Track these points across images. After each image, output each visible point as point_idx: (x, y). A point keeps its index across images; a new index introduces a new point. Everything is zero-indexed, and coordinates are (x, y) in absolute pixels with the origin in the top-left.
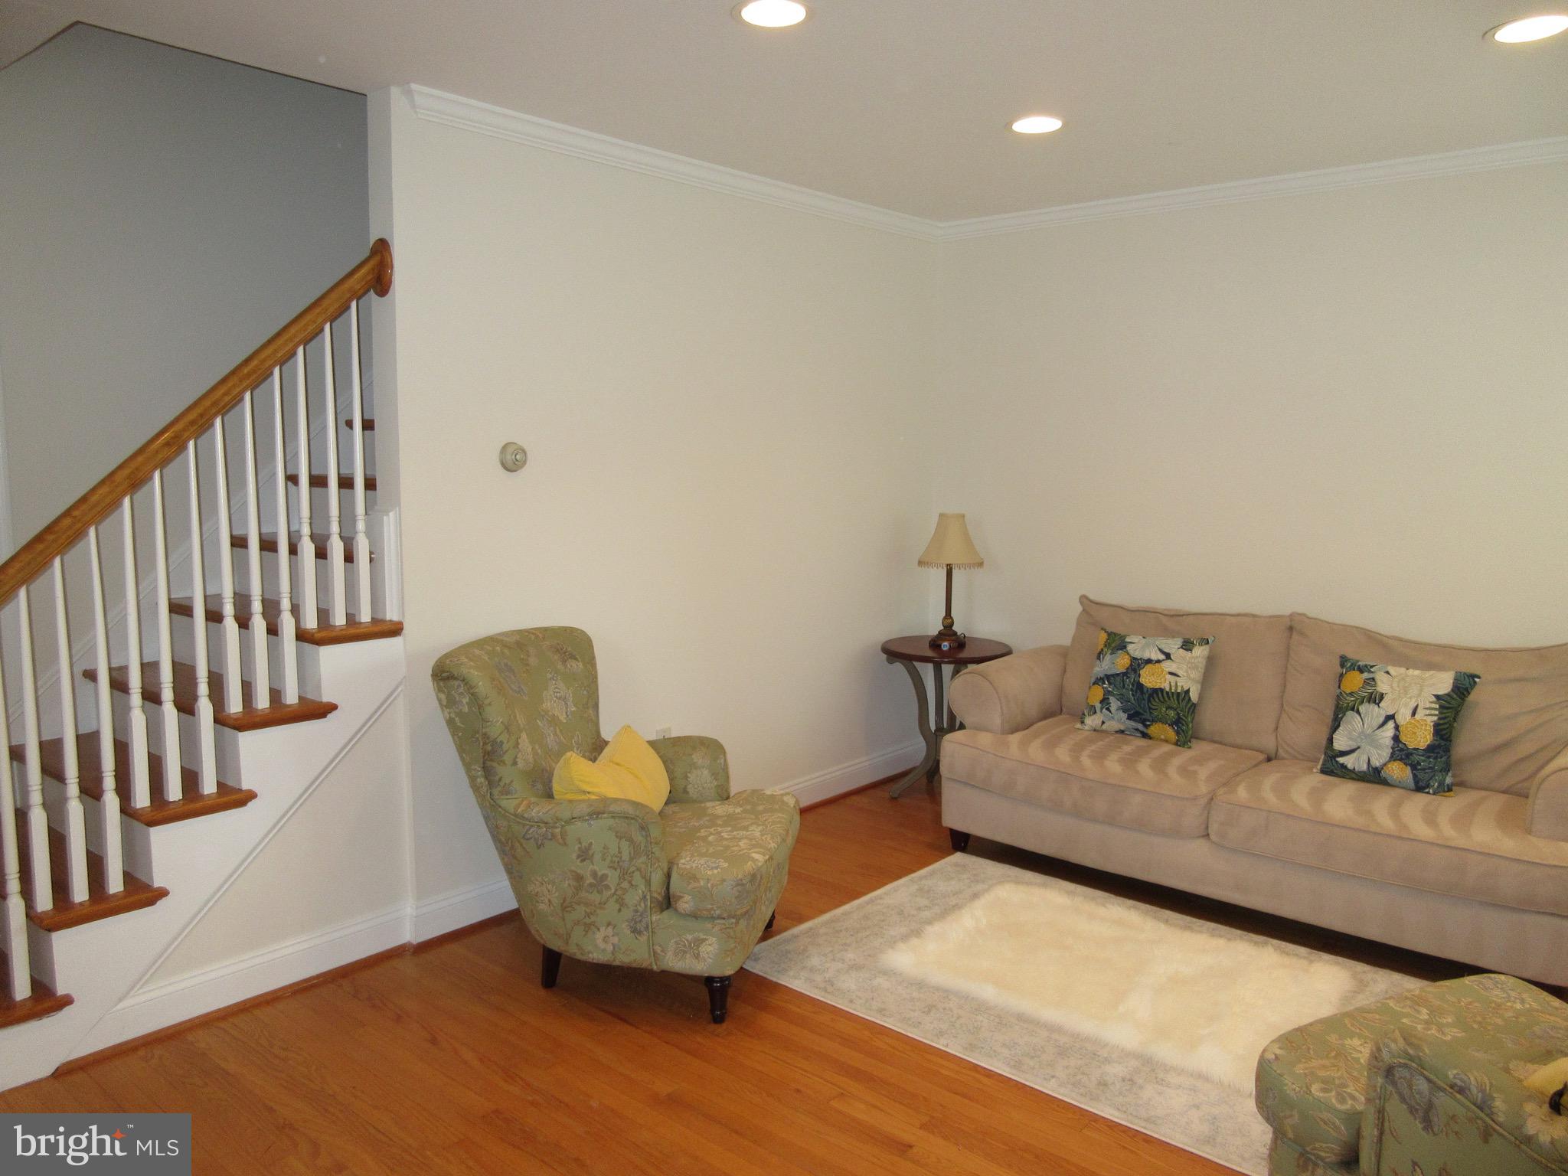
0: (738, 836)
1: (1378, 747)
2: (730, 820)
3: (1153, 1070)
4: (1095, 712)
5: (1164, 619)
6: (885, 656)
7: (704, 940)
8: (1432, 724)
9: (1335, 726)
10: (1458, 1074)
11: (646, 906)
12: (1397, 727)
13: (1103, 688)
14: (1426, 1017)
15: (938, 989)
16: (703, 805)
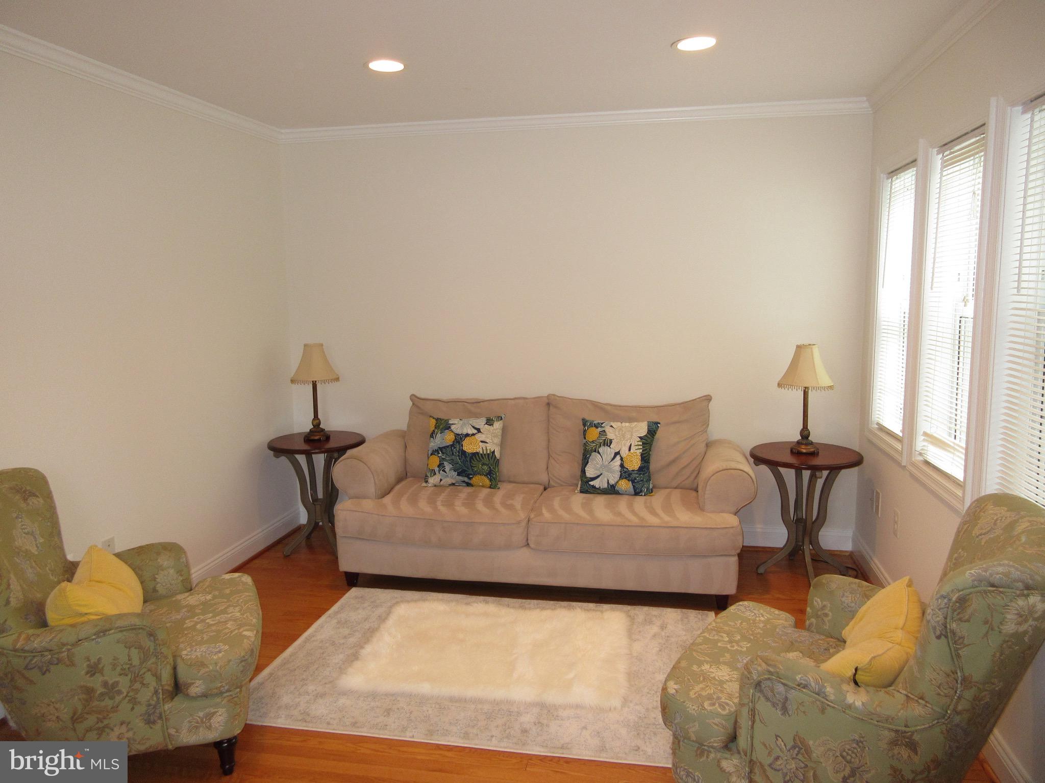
0: (222, 620)
1: (612, 472)
2: (206, 606)
3: (549, 711)
4: (435, 474)
5: (469, 406)
6: (272, 452)
7: (215, 713)
8: (640, 454)
9: (585, 461)
10: (802, 677)
11: (158, 699)
12: (622, 459)
13: (438, 457)
14: (728, 639)
15: (387, 695)
16: (174, 599)
